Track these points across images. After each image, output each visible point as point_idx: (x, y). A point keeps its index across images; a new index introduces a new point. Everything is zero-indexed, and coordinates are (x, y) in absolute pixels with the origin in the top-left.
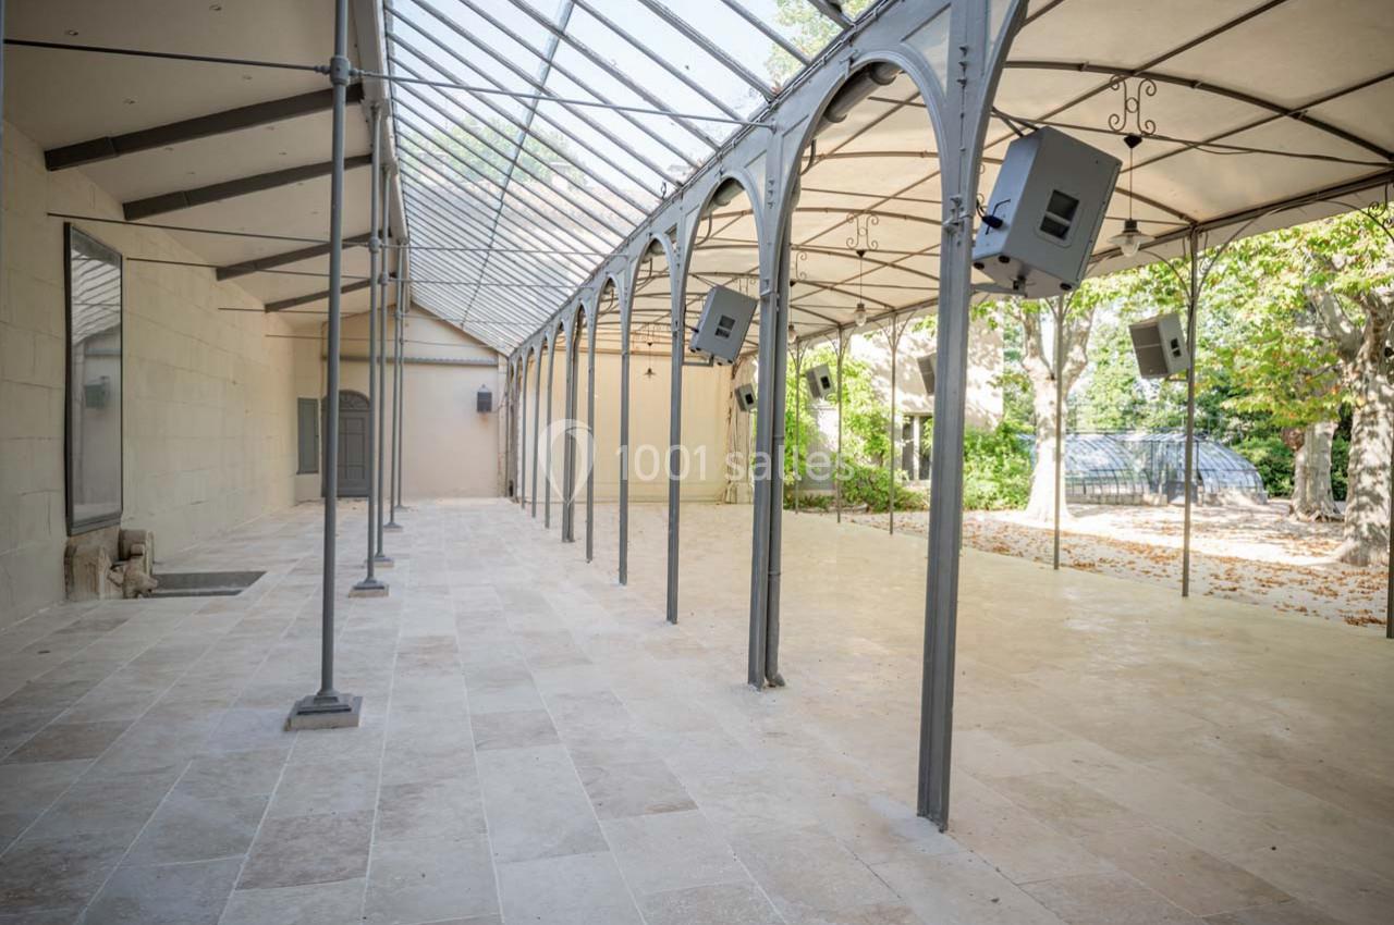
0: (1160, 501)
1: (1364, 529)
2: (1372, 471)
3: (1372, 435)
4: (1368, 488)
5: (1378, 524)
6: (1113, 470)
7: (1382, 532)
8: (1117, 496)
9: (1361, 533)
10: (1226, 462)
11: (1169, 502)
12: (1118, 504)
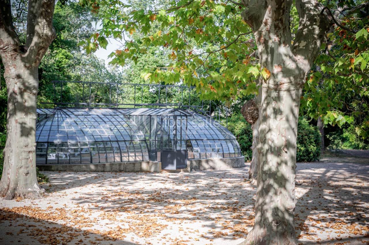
0: (156, 168)
1: (269, 215)
2: (277, 152)
3: (277, 112)
4: (274, 169)
5: (282, 208)
6: (117, 141)
7: (287, 216)
8: (120, 165)
9: (266, 219)
10: (212, 132)
11: (163, 168)
12: (121, 171)
